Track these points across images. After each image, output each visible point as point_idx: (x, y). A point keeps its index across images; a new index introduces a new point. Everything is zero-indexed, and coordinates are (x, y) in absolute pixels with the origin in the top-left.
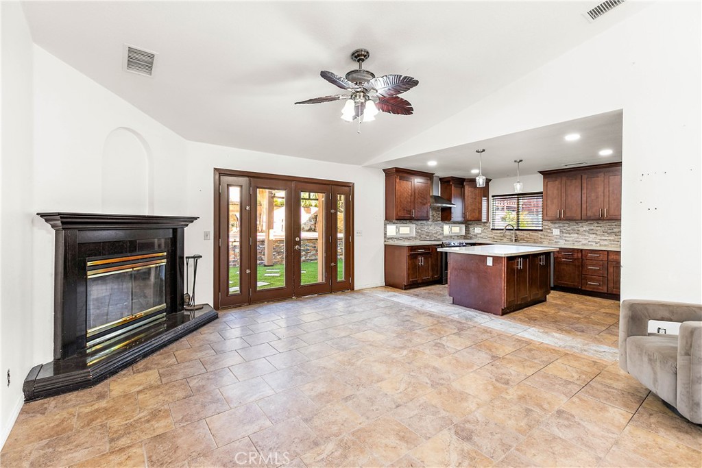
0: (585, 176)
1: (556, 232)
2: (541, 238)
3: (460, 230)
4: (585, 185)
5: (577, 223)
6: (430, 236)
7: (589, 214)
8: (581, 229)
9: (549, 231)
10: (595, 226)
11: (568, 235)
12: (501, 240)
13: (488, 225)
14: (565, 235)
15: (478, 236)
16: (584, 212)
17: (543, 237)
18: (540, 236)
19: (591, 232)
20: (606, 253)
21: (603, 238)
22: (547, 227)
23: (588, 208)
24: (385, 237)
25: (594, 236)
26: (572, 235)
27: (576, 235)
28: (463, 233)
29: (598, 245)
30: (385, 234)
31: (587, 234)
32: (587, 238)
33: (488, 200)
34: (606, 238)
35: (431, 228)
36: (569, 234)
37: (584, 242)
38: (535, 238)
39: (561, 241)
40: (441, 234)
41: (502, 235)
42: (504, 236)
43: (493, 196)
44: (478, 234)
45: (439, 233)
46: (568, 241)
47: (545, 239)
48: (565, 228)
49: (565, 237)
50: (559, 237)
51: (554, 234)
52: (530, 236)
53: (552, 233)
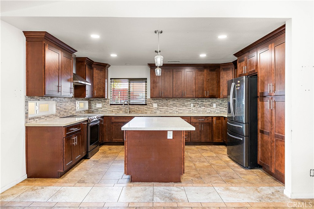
0: (174, 70)
1: (155, 105)
2: (146, 110)
3: (84, 105)
5: (167, 100)
6: (67, 113)
7: (177, 94)
8: (169, 104)
9: (151, 105)
10: (175, 102)
11: (162, 107)
12: (118, 112)
13: (107, 101)
14: (160, 107)
15: (99, 110)
16: (174, 93)
17: (147, 109)
18: (145, 108)
19: (174, 105)
20: (190, 118)
21: (180, 109)
22: (149, 102)
23: (176, 90)
24: (26, 117)
25: (175, 107)
26: (164, 107)
27: (166, 107)
28: (87, 108)
29: (178, 113)
30: (27, 113)
31: (172, 106)
32: (172, 109)
33: (108, 82)
34: (181, 109)
35: (67, 104)
36: (163, 106)
37: (171, 111)
38: (142, 110)
39: (158, 111)
41: (119, 109)
42: (120, 109)
43: (111, 79)
44: (99, 108)
46: (162, 111)
47: (149, 110)
48: (160, 103)
49: (160, 109)
50: (156, 109)
51: (154, 107)
52: (139, 109)
53: (153, 106)
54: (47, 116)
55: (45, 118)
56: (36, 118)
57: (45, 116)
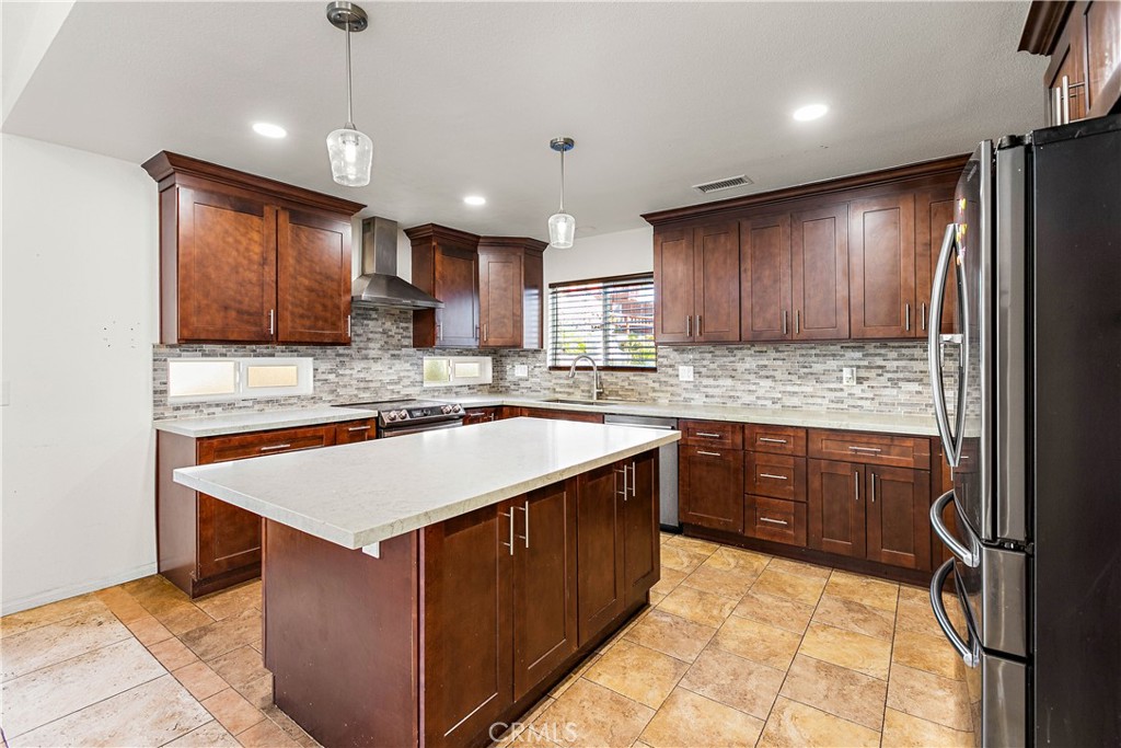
0: (746, 224)
1: (686, 373)
2: (654, 391)
3: (482, 369)
4: (747, 249)
5: (731, 351)
6: (376, 391)
7: (759, 325)
8: (741, 367)
9: (670, 371)
10: (769, 359)
11: (711, 382)
12: (569, 394)
13: (541, 356)
14: (706, 381)
15: (523, 384)
16: (747, 321)
17: (656, 385)
18: (652, 384)
19: (761, 372)
20: (803, 434)
21: (789, 388)
22: (665, 361)
23: (757, 309)
24: (159, 402)
25: (769, 383)
26: (721, 382)
27: (729, 382)
28: (488, 378)
29: (778, 406)
30: (160, 393)
31: (752, 377)
32: (753, 388)
33: (541, 295)
34: (796, 389)
36: (715, 377)
37: (748, 399)
38: (640, 389)
39: (697, 396)
40: (413, 384)
41: (570, 382)
42: (575, 385)
43: (552, 286)
44: (521, 379)
45: (406, 382)
46: (712, 396)
47: (662, 391)
48: (705, 363)
49: (706, 387)
50: (690, 386)
51: (681, 379)
52: (629, 384)
53: (677, 376)
54: (268, 402)
55: (257, 407)
56: (210, 406)
57: (256, 401)
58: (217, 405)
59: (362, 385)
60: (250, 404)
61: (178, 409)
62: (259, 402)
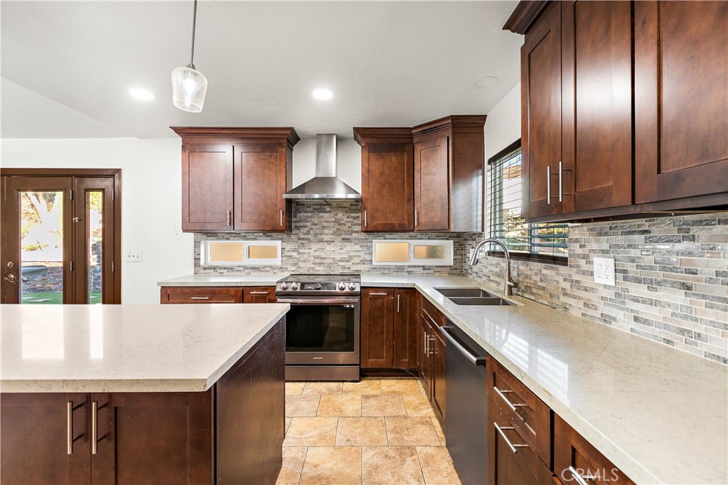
1: (603, 270)
2: (565, 294)
6: (329, 266)
8: (706, 265)
9: (582, 262)
11: (644, 291)
14: (634, 290)
17: (567, 285)
18: (563, 284)
22: (576, 249)
24: (197, 265)
26: (662, 295)
28: (449, 259)
30: (197, 259)
33: (483, 174)
35: (330, 248)
36: (652, 284)
38: (551, 287)
39: (619, 314)
40: (363, 262)
43: (490, 161)
45: (356, 260)
46: (646, 322)
47: (575, 297)
48: (634, 253)
49: (636, 300)
50: (610, 294)
51: (597, 280)
52: (541, 281)
53: (592, 274)
55: (246, 271)
56: (221, 268)
57: (245, 268)
58: (225, 268)
59: (318, 261)
60: (242, 269)
61: (205, 269)
62: (247, 268)
